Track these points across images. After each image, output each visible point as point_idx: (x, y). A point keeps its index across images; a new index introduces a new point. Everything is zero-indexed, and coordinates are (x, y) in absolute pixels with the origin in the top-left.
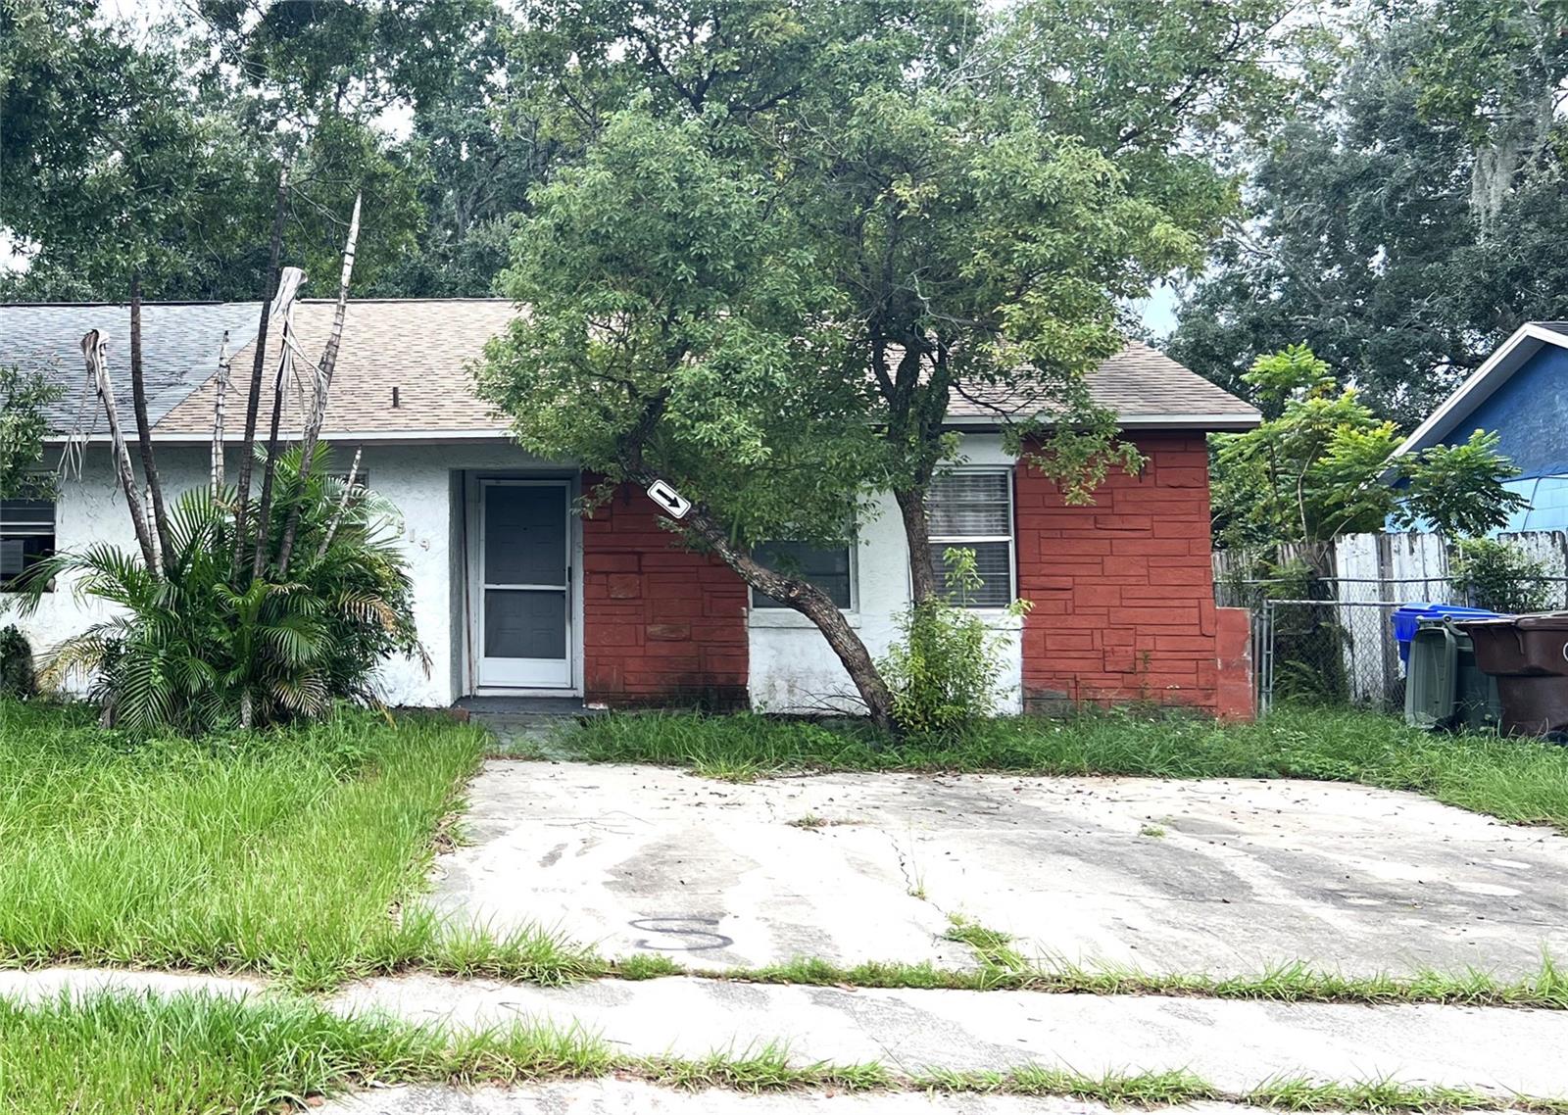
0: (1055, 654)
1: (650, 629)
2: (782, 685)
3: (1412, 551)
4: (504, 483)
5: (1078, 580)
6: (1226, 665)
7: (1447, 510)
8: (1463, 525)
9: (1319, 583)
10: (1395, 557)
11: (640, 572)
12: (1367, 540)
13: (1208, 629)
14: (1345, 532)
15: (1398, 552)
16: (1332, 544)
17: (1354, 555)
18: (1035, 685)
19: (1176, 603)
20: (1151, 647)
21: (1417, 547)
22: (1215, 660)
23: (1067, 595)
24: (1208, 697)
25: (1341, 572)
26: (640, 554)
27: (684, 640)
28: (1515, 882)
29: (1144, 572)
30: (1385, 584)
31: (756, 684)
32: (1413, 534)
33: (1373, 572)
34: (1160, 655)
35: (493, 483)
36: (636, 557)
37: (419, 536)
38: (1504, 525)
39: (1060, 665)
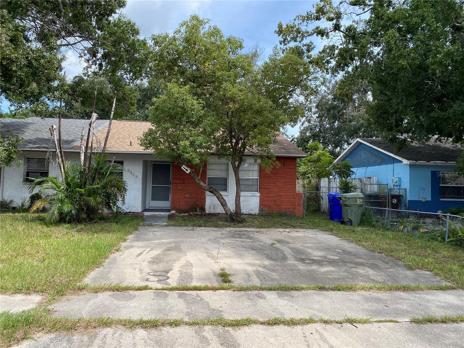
0: (266, 201)
1: (185, 195)
2: (212, 207)
3: (334, 181)
4: (157, 163)
5: (271, 187)
6: (298, 204)
7: (341, 174)
8: (344, 177)
9: (317, 188)
10: (331, 183)
11: (184, 183)
12: (326, 179)
13: (295, 197)
14: (322, 177)
15: (332, 181)
16: (320, 180)
17: (324, 182)
18: (261, 207)
19: (289, 191)
20: (284, 200)
21: (335, 181)
22: (296, 203)
23: (269, 189)
24: (294, 210)
25: (322, 185)
26: (184, 179)
27: (193, 198)
28: (339, 255)
29: (283, 185)
30: (329, 189)
31: (207, 207)
32: (335, 178)
33: (327, 186)
34: (285, 202)
35: (154, 163)
36: (183, 180)
37: (135, 175)
38: (351, 177)
39: (267, 203)
